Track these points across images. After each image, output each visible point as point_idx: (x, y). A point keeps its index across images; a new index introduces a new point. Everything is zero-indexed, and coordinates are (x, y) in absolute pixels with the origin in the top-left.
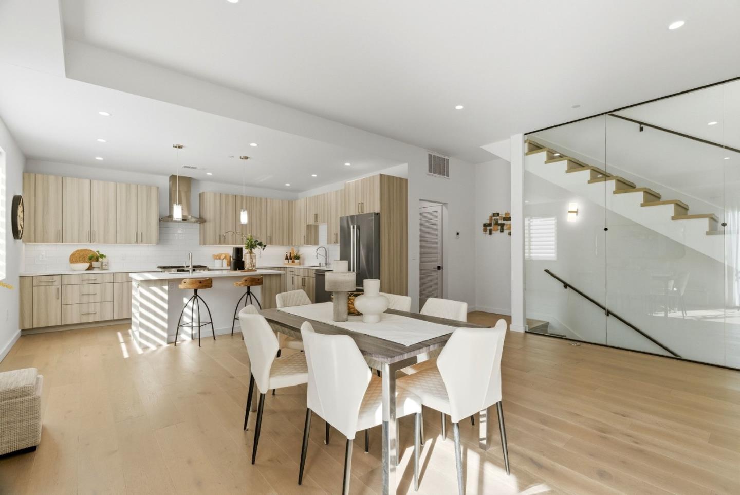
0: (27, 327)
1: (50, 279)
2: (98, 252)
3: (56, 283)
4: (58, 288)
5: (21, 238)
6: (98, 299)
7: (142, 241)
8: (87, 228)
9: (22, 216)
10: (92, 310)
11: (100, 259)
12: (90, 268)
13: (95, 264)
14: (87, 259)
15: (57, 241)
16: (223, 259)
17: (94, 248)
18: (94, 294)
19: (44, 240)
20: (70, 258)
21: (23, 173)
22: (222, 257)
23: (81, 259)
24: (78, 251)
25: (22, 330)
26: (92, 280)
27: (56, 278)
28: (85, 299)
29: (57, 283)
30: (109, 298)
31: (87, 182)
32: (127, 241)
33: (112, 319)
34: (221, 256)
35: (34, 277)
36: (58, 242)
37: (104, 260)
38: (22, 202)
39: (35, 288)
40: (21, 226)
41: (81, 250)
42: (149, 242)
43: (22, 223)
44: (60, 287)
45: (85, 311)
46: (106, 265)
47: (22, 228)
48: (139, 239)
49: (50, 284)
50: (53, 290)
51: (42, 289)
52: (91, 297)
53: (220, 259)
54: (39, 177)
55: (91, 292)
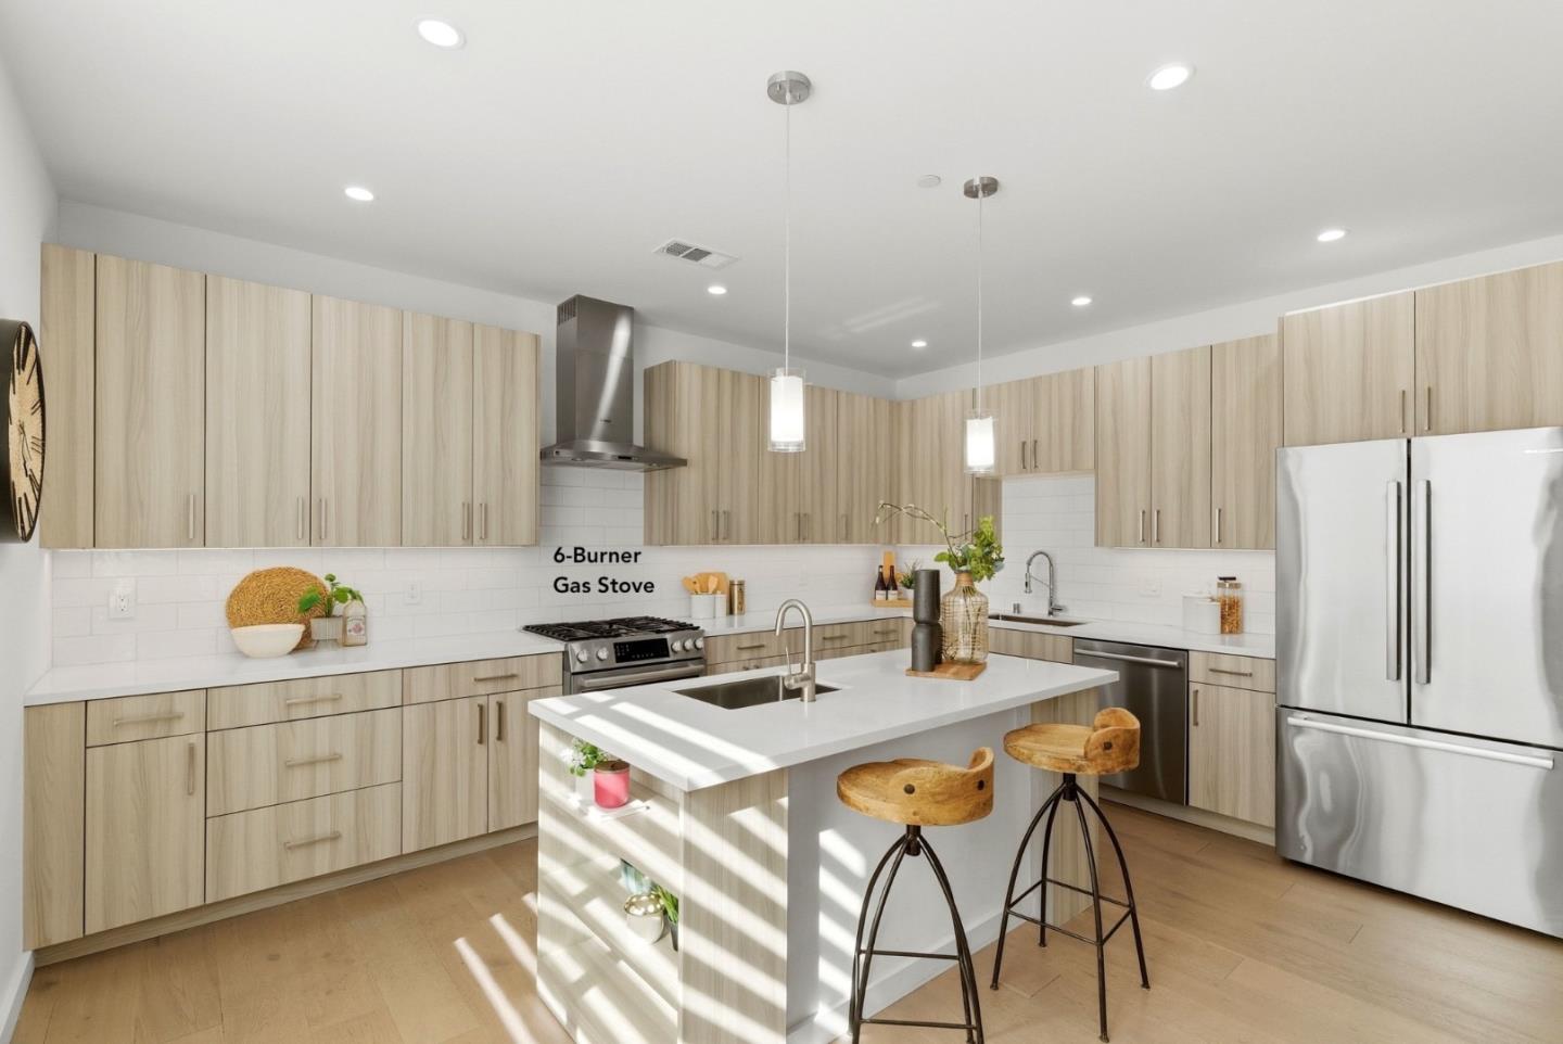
0: (62, 930)
1: (159, 712)
2: (331, 578)
3: (182, 727)
4: (191, 750)
5: (26, 538)
6: (347, 779)
7: (485, 536)
8: (298, 488)
9: (34, 427)
10: (323, 828)
11: (338, 608)
12: (306, 644)
13: (321, 627)
14: (292, 608)
15: (184, 540)
16: (714, 592)
17: (318, 565)
18: (330, 760)
19: (132, 538)
20: (229, 605)
21: (43, 245)
22: (712, 585)
23: (268, 607)
24: (256, 576)
25: (37, 952)
26: (323, 700)
27: (183, 705)
28: (299, 785)
29: (189, 726)
30: (385, 769)
31: (297, 301)
32: (438, 539)
33: (398, 853)
34: (706, 582)
35: (89, 703)
36: (189, 543)
37: (352, 609)
38: (37, 361)
39: (96, 756)
40: (32, 479)
41: (269, 573)
42: (507, 542)
43: (34, 464)
44: (198, 740)
45: (299, 833)
46: (358, 629)
47: (38, 488)
48: (475, 529)
49: (160, 730)
50: (170, 756)
51: (126, 754)
52: (323, 772)
53: (705, 590)
54: (111, 267)
55: (323, 750)
